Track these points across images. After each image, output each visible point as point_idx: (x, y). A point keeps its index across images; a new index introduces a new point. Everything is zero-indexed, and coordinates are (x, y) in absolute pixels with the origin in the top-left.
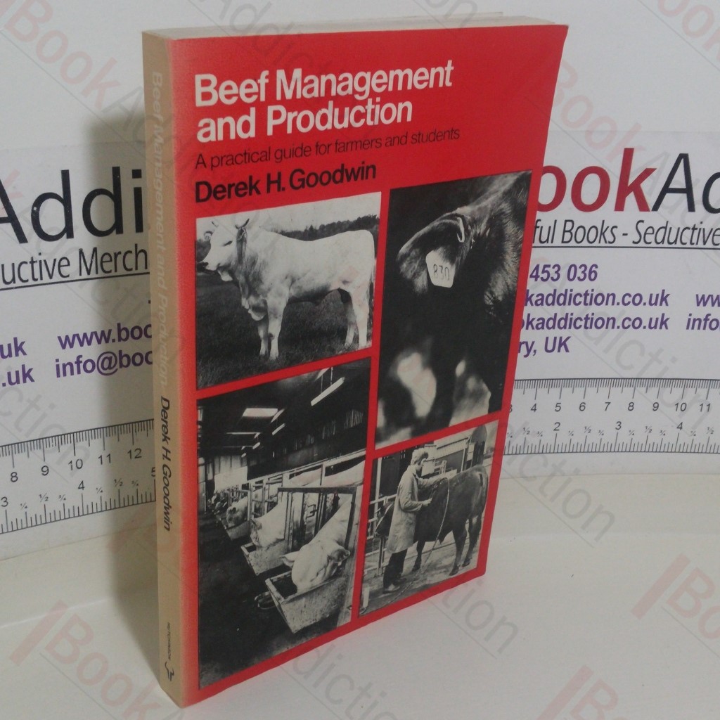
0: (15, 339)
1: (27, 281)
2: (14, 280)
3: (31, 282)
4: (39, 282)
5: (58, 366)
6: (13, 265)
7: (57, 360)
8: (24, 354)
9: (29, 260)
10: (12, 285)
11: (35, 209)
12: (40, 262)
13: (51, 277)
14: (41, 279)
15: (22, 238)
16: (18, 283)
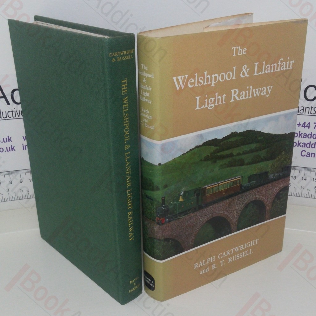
0: (8, 136)
1: (11, 117)
2: (6, 117)
3: (12, 118)
4: (15, 118)
5: (23, 146)
6: (6, 112)
7: (23, 144)
8: (11, 141)
9: (11, 111)
10: (6, 119)
11: (12, 94)
12: (15, 111)
13: (19, 116)
14: (16, 117)
15: (8, 103)
16: (8, 118)
